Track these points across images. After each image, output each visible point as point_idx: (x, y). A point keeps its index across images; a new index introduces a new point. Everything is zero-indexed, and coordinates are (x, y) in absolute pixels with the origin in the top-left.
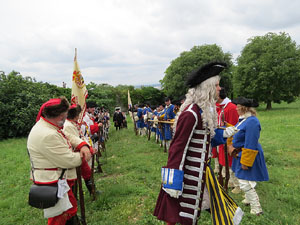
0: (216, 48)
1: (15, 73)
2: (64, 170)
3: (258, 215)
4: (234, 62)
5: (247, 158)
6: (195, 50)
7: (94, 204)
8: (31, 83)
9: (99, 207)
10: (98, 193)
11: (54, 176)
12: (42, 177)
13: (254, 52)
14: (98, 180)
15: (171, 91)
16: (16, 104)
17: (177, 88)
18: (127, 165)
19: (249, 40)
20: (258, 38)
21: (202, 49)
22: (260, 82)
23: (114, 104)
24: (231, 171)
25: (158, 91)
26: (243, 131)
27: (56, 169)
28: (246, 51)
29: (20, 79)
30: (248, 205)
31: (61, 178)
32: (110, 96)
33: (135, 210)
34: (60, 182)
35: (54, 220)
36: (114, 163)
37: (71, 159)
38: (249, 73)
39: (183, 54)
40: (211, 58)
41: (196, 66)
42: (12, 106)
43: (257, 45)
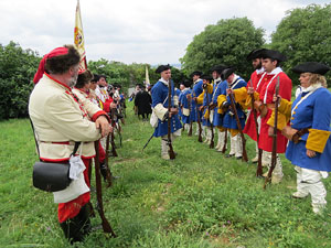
0: (247, 23)
1: (12, 44)
2: (78, 144)
4: (267, 40)
6: (222, 23)
7: (110, 190)
8: (33, 56)
9: (115, 195)
11: (65, 152)
12: (49, 152)
13: (292, 27)
14: (113, 165)
15: (192, 70)
16: (17, 81)
17: (199, 67)
19: (288, 12)
20: (298, 10)
21: (231, 22)
22: (295, 63)
23: (127, 84)
25: (177, 71)
26: (311, 107)
27: (67, 143)
28: (282, 25)
29: (20, 51)
31: (74, 154)
32: (122, 75)
33: (159, 199)
34: (73, 159)
35: (65, 206)
36: (130, 146)
39: (208, 28)
40: (240, 33)
41: (221, 43)
42: (13, 83)
43: (296, 19)
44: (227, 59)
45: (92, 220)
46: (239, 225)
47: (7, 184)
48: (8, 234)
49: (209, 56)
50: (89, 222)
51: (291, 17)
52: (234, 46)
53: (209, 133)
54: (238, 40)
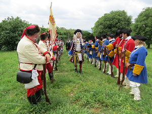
0: (124, 12)
1: (18, 18)
2: (36, 65)
3: (138, 101)
4: (133, 21)
5: (137, 70)
6: (112, 12)
7: (52, 85)
8: (26, 24)
9: (54, 87)
10: (54, 80)
12: (24, 67)
13: (145, 16)
14: (55, 74)
15: (97, 34)
16: (18, 34)
17: (100, 33)
18: (70, 68)
19: (143, 9)
20: (149, 8)
21: (116, 12)
22: (146, 33)
23: (66, 38)
24: (126, 77)
25: (90, 33)
26: (137, 55)
27: (32, 64)
28: (141, 15)
29: (21, 21)
30: (133, 95)
31: (34, 69)
32: (65, 34)
33: (72, 90)
34: (33, 71)
36: (64, 66)
37: (40, 59)
38: (140, 28)
39: (105, 14)
40: (120, 18)
41: (111, 22)
42: (17, 35)
43: (147, 12)
44: (113, 29)
45: (42, 96)
46: (104, 104)
47: (10, 78)
48: (8, 99)
49: (105, 28)
50: (41, 97)
51: (145, 12)
52: (117, 24)
53: (99, 63)
54: (119, 21)
